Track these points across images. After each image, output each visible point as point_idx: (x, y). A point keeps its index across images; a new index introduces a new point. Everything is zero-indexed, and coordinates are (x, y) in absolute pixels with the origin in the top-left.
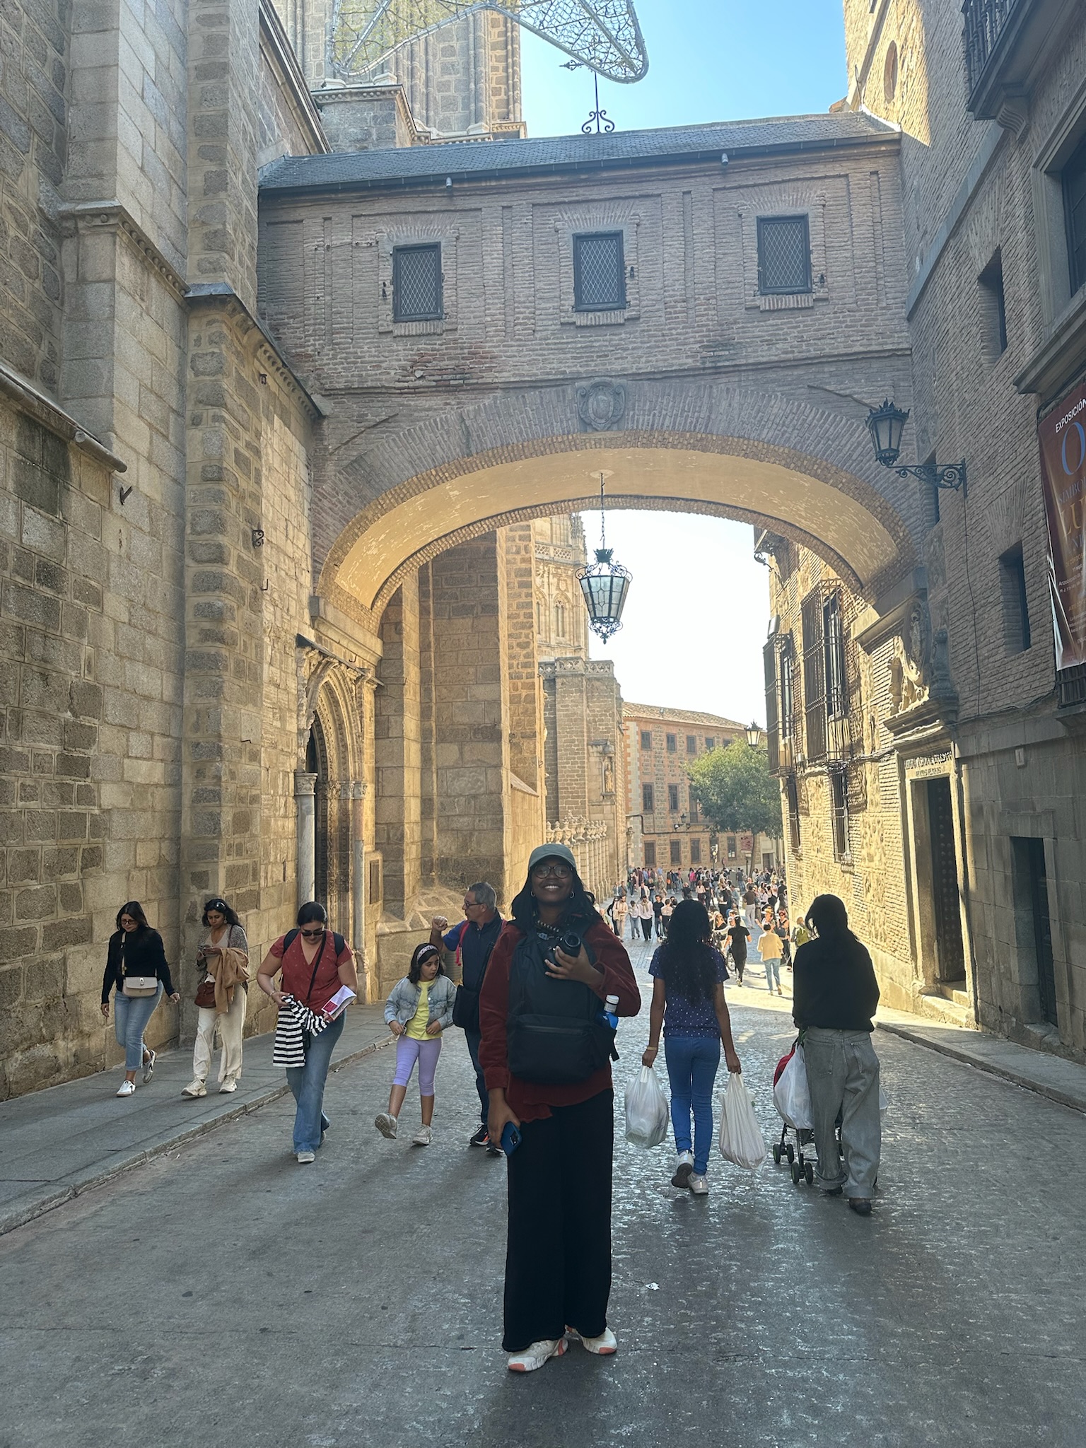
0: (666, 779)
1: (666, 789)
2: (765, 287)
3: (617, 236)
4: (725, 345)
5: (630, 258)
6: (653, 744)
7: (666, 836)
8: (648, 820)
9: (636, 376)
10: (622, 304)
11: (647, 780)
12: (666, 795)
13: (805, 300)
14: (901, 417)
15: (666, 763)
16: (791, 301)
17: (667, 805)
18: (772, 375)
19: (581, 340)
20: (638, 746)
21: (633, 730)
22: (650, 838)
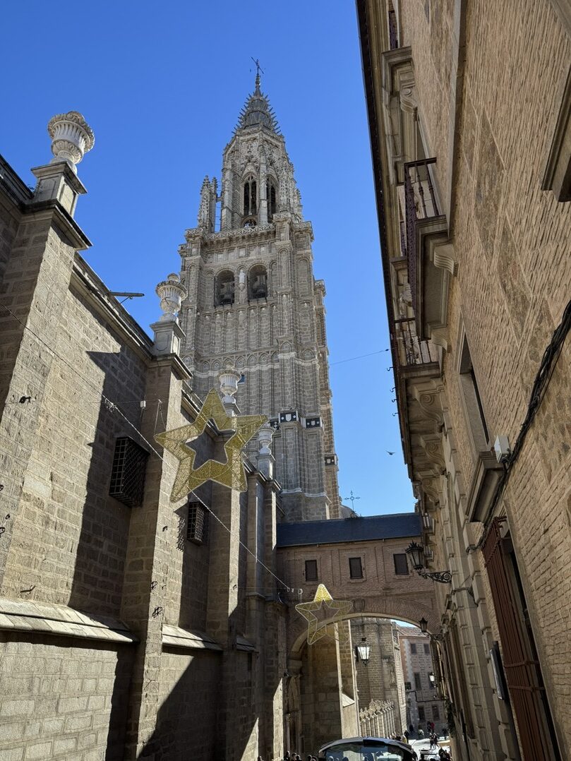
0: (426, 669)
2: (397, 572)
3: (360, 558)
4: (387, 589)
5: (363, 565)
6: (418, 650)
7: (430, 703)
8: (419, 694)
9: (367, 597)
10: (362, 577)
11: (417, 670)
13: (407, 577)
14: (426, 622)
15: (425, 660)
16: (404, 577)
18: (400, 597)
19: (353, 587)
20: (410, 652)
21: (406, 643)
22: (420, 704)
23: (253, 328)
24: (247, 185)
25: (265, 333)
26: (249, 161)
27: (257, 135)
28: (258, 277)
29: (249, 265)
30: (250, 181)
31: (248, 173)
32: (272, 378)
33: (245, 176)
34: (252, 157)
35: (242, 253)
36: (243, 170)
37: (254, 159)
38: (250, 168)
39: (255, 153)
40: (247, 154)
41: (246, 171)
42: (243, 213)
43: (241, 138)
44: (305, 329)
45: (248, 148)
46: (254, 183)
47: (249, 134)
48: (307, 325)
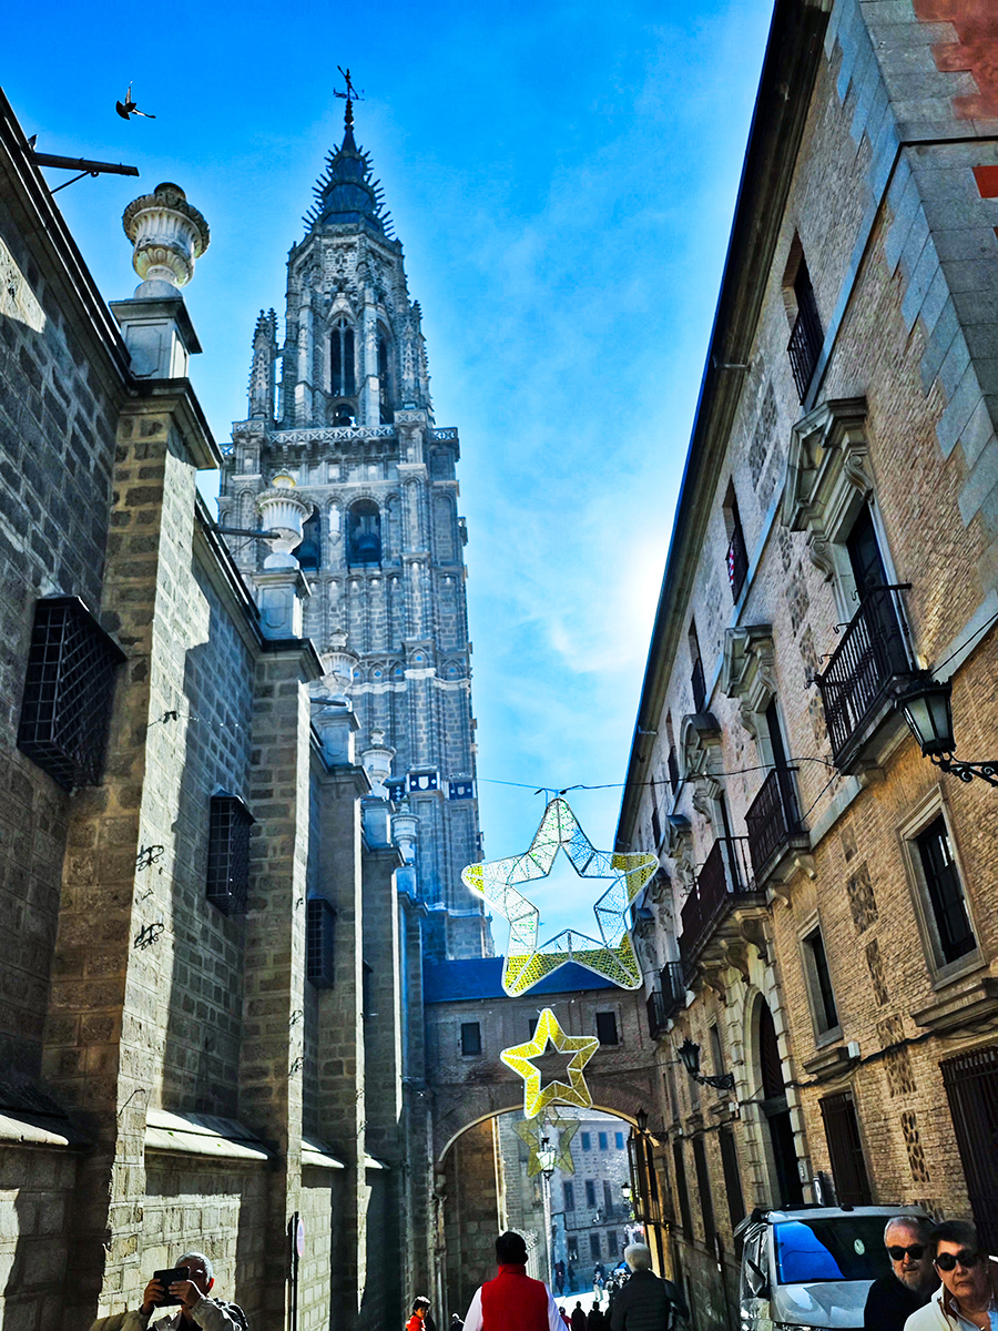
0: (583, 1176)
1: (584, 1184)
7: (586, 1232)
8: (570, 1217)
11: (567, 1178)
12: (584, 1191)
13: (616, 1048)
15: (582, 1161)
16: (611, 1047)
17: (585, 1201)
22: (572, 1234)
23: (356, 616)
24: (335, 337)
25: (378, 626)
26: (340, 289)
27: (354, 239)
28: (362, 519)
29: (347, 498)
30: (342, 329)
31: (340, 312)
32: (392, 709)
33: (334, 317)
34: (346, 281)
35: (334, 472)
36: (328, 305)
37: (349, 286)
38: (341, 304)
39: (351, 273)
40: (335, 274)
41: (334, 309)
42: (329, 391)
43: (325, 241)
44: (447, 625)
45: (337, 262)
46: (350, 335)
47: (339, 235)
48: (451, 618)
